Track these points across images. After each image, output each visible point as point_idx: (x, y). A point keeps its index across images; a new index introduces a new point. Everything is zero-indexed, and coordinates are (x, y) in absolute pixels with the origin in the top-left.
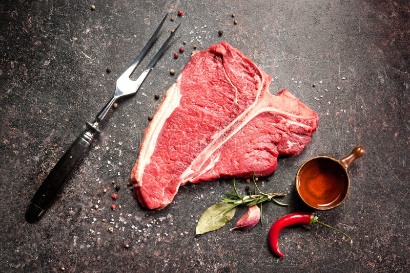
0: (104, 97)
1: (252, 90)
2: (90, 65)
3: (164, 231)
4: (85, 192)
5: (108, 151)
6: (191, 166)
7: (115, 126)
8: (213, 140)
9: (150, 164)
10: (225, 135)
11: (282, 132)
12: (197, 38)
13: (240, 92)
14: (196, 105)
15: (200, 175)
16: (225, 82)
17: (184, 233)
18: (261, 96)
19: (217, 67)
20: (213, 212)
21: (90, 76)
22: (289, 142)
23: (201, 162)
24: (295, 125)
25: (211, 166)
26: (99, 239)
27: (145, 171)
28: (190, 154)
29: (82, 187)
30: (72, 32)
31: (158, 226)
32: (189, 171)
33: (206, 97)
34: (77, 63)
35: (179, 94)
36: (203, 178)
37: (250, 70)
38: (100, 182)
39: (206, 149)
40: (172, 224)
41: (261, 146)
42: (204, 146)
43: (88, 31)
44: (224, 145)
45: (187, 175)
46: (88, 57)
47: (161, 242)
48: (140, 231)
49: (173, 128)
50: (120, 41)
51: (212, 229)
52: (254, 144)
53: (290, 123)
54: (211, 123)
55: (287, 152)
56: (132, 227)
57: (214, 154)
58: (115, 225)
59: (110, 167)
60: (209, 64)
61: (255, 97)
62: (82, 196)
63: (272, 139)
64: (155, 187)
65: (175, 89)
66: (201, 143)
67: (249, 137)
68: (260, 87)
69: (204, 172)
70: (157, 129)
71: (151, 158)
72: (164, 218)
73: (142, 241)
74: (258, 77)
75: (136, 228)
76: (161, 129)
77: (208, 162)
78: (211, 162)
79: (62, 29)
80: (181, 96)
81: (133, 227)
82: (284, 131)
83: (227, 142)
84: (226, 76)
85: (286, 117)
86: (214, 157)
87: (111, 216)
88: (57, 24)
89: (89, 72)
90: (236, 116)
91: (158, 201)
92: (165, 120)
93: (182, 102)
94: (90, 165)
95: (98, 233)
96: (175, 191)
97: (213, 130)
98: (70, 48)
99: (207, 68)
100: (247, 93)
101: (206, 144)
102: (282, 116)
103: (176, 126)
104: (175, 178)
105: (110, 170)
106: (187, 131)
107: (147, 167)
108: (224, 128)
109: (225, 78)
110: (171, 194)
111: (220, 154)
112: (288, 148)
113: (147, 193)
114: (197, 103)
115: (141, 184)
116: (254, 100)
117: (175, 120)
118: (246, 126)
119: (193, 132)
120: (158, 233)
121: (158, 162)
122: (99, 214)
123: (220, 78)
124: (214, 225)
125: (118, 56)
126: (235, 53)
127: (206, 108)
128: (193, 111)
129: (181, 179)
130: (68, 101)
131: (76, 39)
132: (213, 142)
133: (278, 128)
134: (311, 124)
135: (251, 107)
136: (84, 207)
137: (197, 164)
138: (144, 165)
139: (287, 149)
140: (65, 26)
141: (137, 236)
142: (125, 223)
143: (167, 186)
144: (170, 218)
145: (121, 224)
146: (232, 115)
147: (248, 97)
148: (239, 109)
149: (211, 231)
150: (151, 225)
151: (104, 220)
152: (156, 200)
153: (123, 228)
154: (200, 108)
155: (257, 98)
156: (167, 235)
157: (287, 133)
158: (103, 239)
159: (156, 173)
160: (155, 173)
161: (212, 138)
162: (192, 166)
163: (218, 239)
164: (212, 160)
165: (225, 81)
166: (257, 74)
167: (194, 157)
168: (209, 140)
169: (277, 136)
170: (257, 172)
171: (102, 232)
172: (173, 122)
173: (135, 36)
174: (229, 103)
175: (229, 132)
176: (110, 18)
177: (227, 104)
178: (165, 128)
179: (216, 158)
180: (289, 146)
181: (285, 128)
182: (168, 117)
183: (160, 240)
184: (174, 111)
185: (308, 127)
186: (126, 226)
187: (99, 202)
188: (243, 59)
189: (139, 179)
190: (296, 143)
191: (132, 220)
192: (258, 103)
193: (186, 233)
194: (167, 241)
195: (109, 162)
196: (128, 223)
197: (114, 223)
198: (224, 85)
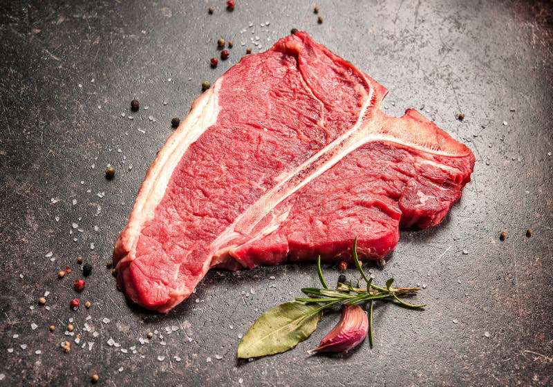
0: (78, 120)
1: (350, 107)
2: (58, 70)
3: (173, 352)
4: (21, 276)
5: (74, 207)
6: (232, 225)
7: (93, 167)
8: (277, 183)
9: (154, 220)
10: (300, 177)
11: (408, 178)
12: (252, 39)
13: (329, 110)
14: (249, 124)
15: (250, 242)
16: (302, 93)
17: (213, 358)
18: (368, 115)
19: (288, 72)
20: (274, 319)
21: (55, 87)
22: (420, 194)
23: (254, 219)
24: (432, 167)
25: (272, 227)
26: (38, 363)
27: (142, 232)
28: (233, 204)
29: (16, 267)
30: (31, 21)
31: (163, 343)
32: (229, 234)
33: (267, 114)
34: (35, 66)
35: (217, 105)
36: (256, 247)
37: (348, 77)
38: (53, 260)
39: (263, 198)
40: (190, 340)
41: (370, 199)
42: (259, 193)
43: (61, 20)
44: (298, 192)
45: (225, 242)
46: (55, 58)
47: (166, 373)
48: (125, 351)
49: (203, 160)
50: (116, 38)
51: (272, 351)
52: (356, 194)
53: (420, 162)
54: (274, 155)
55: (418, 210)
56: (109, 342)
57: (278, 207)
58: (75, 337)
59: (77, 233)
60: (274, 66)
61: (357, 118)
62: (14, 283)
63: (388, 188)
64: (162, 261)
65: (210, 97)
66: (255, 188)
67: (346, 183)
68: (366, 103)
69: (258, 237)
70: (173, 158)
71: (157, 209)
72: (174, 328)
73: (128, 371)
74: (362, 88)
75: (117, 345)
76: (179, 159)
77: (266, 220)
78: (273, 220)
79: (15, 16)
80: (221, 108)
81: (111, 342)
82: (411, 176)
83: (304, 188)
84: (304, 84)
85: (414, 153)
86: (279, 212)
87: (68, 320)
88: (7, 9)
89: (55, 81)
90: (321, 146)
91: (165, 289)
92: (188, 145)
93: (221, 119)
94: (38, 229)
95: (38, 352)
96: (200, 270)
97: (278, 167)
98: (26, 44)
99: (270, 72)
100: (342, 111)
101: (265, 189)
102: (407, 150)
103: (209, 157)
104: (202, 246)
105: (75, 240)
106: (229, 167)
107: (147, 225)
108: (298, 166)
109: (302, 86)
110: (192, 277)
111: (290, 207)
112: (420, 203)
113: (143, 273)
114: (250, 121)
115: (133, 256)
116: (354, 123)
117: (207, 146)
118: (339, 162)
119: (241, 168)
120: (161, 355)
121: (170, 217)
122: (45, 317)
123: (293, 86)
124: (276, 343)
125: (111, 60)
126: (320, 51)
127: (266, 130)
128: (241, 133)
129: (214, 248)
130: (10, 123)
131: (38, 31)
132: (277, 187)
133: (399, 170)
134: (460, 167)
135: (349, 133)
136: (14, 302)
137: (246, 223)
138: (143, 222)
139: (418, 206)
140: (21, 13)
141: (117, 359)
142: (96, 334)
143: (185, 260)
144: (186, 330)
145: (87, 337)
146: (314, 146)
147: (344, 118)
148: (327, 136)
149: (268, 355)
150: (147, 341)
151: (53, 327)
152: (161, 286)
153: (91, 345)
154: (254, 130)
155: (360, 119)
156: (178, 359)
157: (417, 180)
158: (47, 364)
159: (165, 236)
160: (163, 236)
161: (275, 179)
162: (236, 226)
163: (282, 371)
164: (274, 216)
165: (302, 91)
166: (360, 83)
167: (241, 210)
168: (269, 183)
169: (398, 184)
170: (361, 243)
171: (46, 351)
172: (203, 150)
173: (144, 32)
174: (308, 126)
175: (307, 171)
176: (103, 5)
177: (305, 127)
178: (187, 159)
179: (282, 213)
180: (422, 201)
181: (413, 172)
182: (195, 140)
183: (163, 370)
184: (206, 132)
185: (454, 171)
186: (97, 340)
187: (47, 294)
188: (334, 61)
189: (131, 245)
190: (434, 197)
191: (109, 331)
192: (362, 127)
193: (218, 357)
194: (178, 372)
195: (75, 226)
196: (100, 336)
197: (72, 334)
198: (299, 98)
